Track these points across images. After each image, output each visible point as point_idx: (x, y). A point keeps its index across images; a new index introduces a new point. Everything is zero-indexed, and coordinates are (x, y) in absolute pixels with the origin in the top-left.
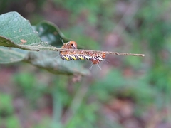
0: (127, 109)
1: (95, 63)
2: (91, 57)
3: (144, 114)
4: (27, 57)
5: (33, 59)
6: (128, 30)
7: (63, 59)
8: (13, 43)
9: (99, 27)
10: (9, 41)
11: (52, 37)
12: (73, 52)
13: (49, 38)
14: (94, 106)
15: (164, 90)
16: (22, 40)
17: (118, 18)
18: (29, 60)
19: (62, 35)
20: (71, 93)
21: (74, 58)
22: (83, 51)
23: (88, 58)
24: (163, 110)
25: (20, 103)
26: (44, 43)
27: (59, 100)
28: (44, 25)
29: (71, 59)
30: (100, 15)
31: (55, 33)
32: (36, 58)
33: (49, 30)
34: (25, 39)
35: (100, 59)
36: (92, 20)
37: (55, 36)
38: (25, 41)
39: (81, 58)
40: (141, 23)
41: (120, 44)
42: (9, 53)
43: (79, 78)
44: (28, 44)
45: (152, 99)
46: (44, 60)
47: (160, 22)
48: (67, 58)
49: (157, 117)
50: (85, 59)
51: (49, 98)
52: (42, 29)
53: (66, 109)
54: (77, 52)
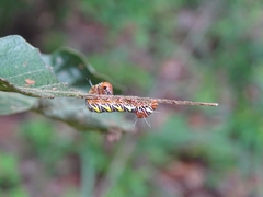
0: (195, 177)
1: (140, 117)
2: (134, 108)
3: (221, 185)
4: (37, 105)
5: (47, 107)
6: (197, 54)
7: (91, 110)
8: (12, 86)
9: (153, 51)
10: (6, 83)
11: (76, 73)
12: (106, 100)
13: (71, 75)
14: (144, 173)
15: (252, 148)
16: (27, 81)
17: (182, 36)
18: (40, 109)
19: (92, 69)
20: (108, 152)
21: (108, 108)
22: (121, 97)
23: (130, 108)
24: (251, 178)
25: (31, 167)
26: (62, 86)
27: (91, 163)
28: (65, 54)
29: (103, 110)
30: (154, 31)
31: (81, 66)
32: (51, 105)
33: (72, 62)
34: (33, 78)
35: (148, 110)
36: (142, 40)
37: (81, 70)
38: (32, 82)
39: (119, 108)
40: (216, 44)
41: (184, 75)
42: (9, 98)
43: (118, 136)
44: (36, 86)
45: (234, 161)
46: (63, 108)
47: (245, 42)
48: (97, 109)
49: (241, 189)
50: (125, 110)
51: (75, 159)
52: (60, 61)
53: (101, 176)
54: (113, 99)
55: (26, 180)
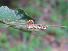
0: (53, 39)
2: (41, 28)
3: (59, 40)
9: (41, 6)
14: (39, 38)
18: (12, 26)
23: (39, 28)
25: (10, 37)
28: (19, 10)
29: (31, 29)
33: (21, 12)
35: (45, 28)
36: (38, 3)
37: (23, 14)
38: (10, 20)
39: (36, 28)
52: (17, 12)
54: (34, 25)
55: (9, 40)
